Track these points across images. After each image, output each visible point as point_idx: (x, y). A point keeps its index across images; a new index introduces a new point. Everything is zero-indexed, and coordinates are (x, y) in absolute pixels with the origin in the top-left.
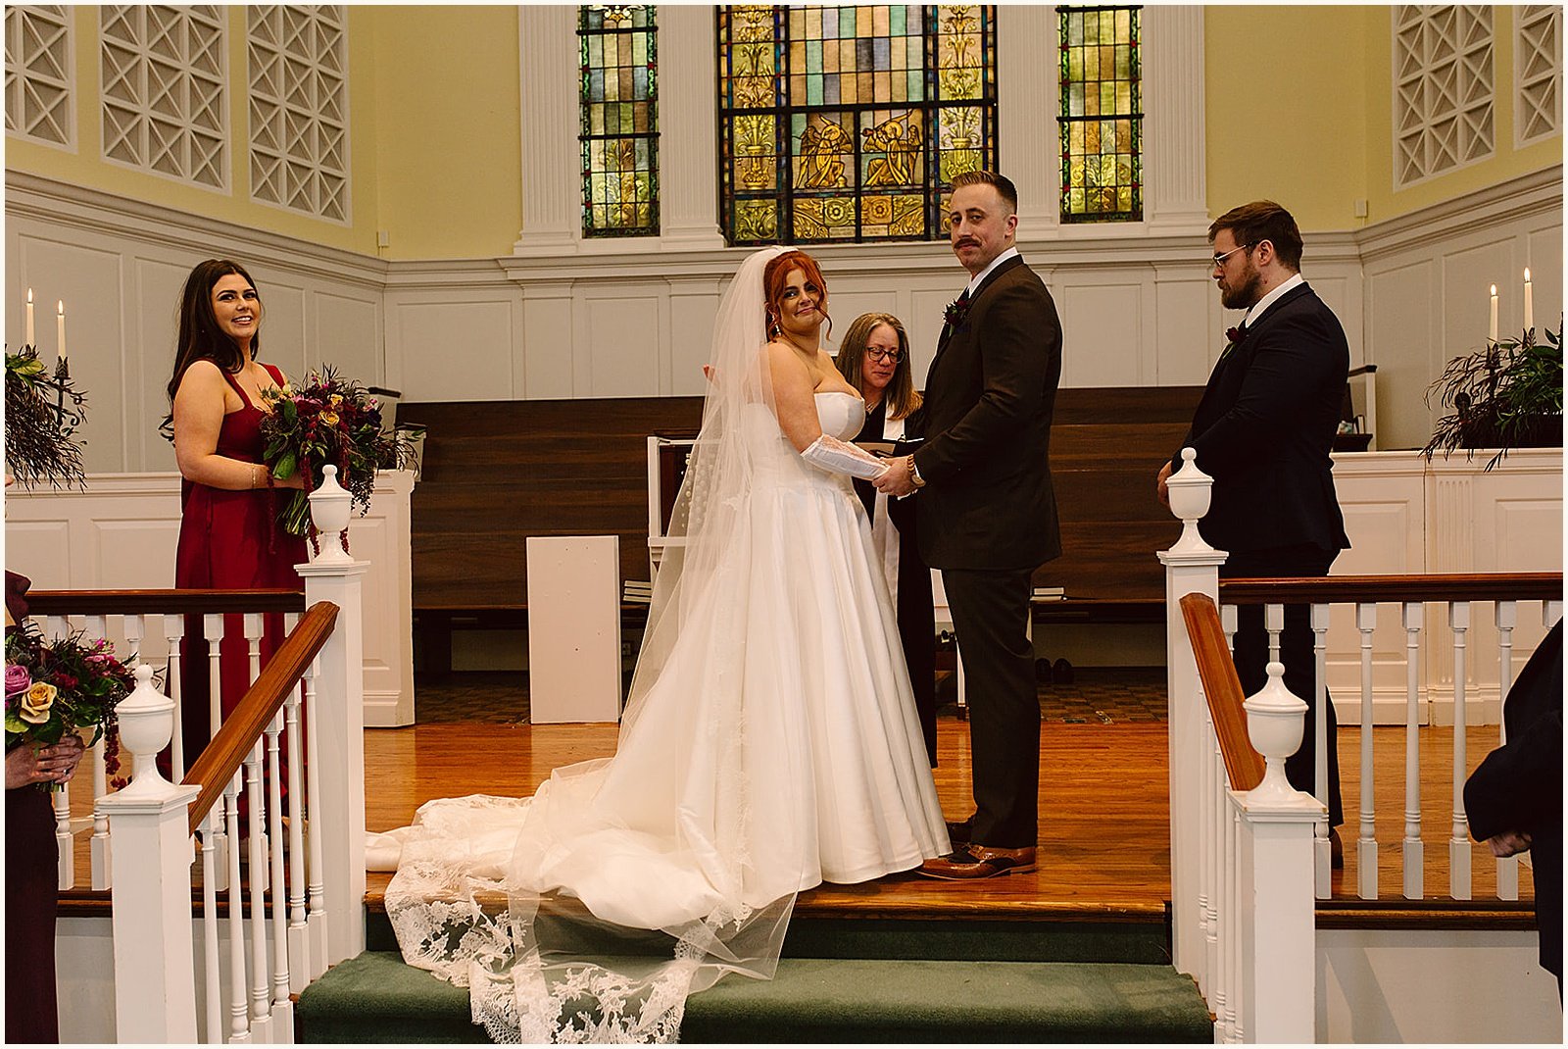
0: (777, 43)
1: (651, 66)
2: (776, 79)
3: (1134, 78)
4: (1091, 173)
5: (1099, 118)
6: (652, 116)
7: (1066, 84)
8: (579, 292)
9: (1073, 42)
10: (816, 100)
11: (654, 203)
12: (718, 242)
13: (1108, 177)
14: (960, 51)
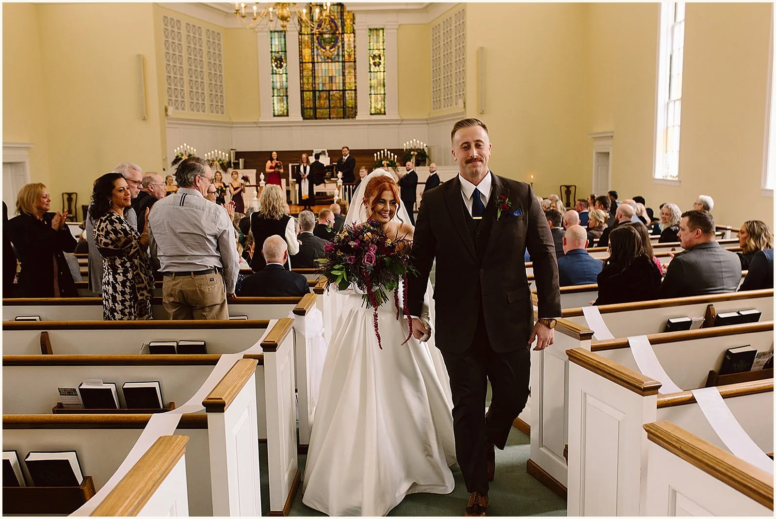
0: (313, 77)
1: (287, 81)
2: (312, 85)
3: (384, 86)
4: (376, 106)
5: (377, 94)
6: (287, 92)
7: (371, 87)
8: (273, 129)
9: (372, 78)
10: (321, 89)
11: (288, 110)
12: (301, 119)
13: (379, 106)
14: (350, 79)
